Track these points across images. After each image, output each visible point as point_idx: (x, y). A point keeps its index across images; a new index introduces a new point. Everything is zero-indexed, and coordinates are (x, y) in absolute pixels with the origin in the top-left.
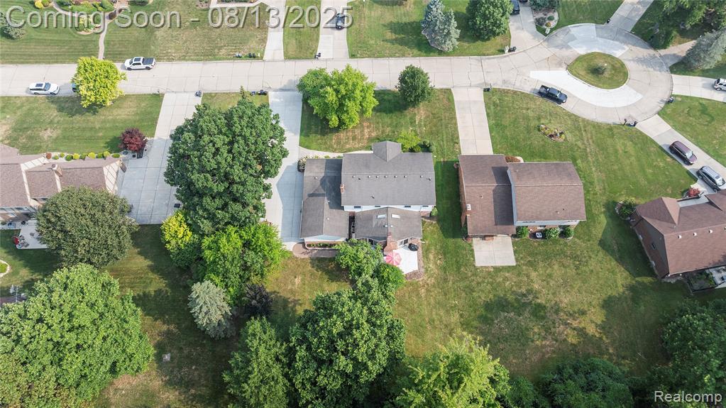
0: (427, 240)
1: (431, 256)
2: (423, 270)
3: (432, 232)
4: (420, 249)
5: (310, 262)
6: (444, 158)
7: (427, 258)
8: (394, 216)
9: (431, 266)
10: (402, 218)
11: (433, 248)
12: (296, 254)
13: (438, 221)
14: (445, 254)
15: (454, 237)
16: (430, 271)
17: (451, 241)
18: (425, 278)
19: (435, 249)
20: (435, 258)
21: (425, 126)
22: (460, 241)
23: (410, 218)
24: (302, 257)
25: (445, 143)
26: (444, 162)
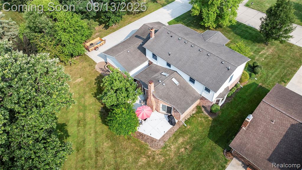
0: (190, 125)
1: (181, 140)
2: (162, 144)
3: (201, 124)
4: (176, 127)
5: (98, 76)
6: (263, 84)
7: (176, 138)
8: (174, 80)
9: (172, 147)
10: (180, 87)
11: (189, 136)
12: (96, 67)
13: (214, 120)
14: (194, 148)
15: (216, 142)
16: (167, 150)
17: (210, 144)
18: (157, 152)
19: (190, 138)
20: (183, 143)
21: (265, 58)
22: (219, 150)
23: (187, 92)
24: (97, 70)
25: (273, 76)
26: (261, 86)
